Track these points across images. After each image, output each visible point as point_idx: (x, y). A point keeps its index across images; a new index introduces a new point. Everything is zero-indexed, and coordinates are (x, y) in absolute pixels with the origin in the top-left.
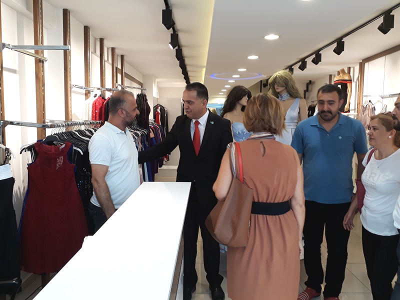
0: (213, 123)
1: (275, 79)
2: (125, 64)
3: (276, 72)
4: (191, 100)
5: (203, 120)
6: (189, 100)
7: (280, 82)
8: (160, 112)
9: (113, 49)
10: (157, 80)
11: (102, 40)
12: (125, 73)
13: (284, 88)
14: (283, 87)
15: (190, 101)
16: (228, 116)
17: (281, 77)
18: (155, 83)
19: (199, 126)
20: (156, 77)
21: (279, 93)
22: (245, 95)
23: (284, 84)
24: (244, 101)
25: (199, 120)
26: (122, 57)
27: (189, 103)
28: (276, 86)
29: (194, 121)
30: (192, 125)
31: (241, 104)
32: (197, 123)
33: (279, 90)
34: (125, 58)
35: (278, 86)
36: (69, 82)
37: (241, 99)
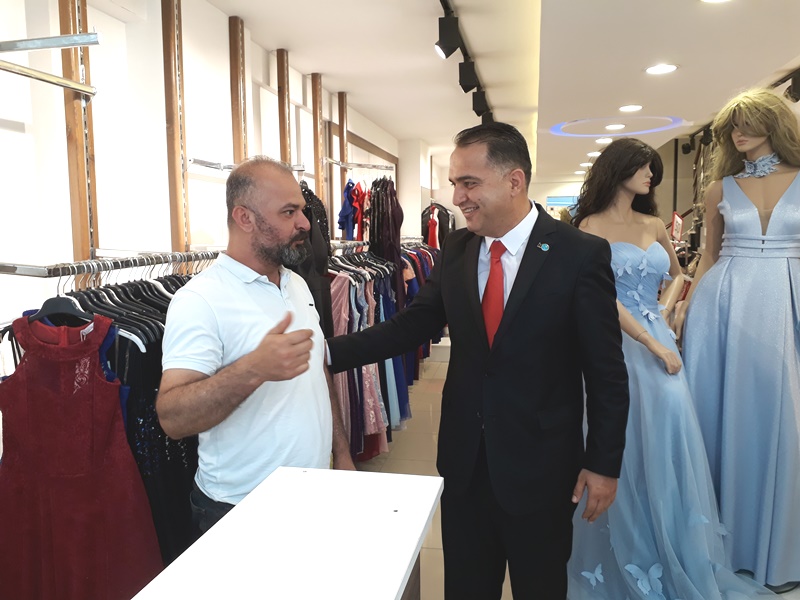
0: (545, 247)
1: (735, 113)
2: (349, 111)
3: (737, 93)
4: (472, 174)
5: (516, 240)
6: (465, 174)
7: (753, 121)
8: (437, 220)
9: (316, 77)
10: (432, 150)
11: (282, 55)
12: (348, 131)
13: (762, 140)
14: (760, 135)
15: (469, 177)
16: (593, 226)
17: (754, 108)
18: (425, 157)
19: (504, 258)
20: (429, 144)
21: (744, 155)
22: (641, 165)
23: (763, 128)
24: (640, 181)
25: (505, 240)
26: (342, 96)
27: (466, 184)
28: (736, 137)
29: (489, 241)
30: (484, 256)
31: (629, 191)
32: (499, 250)
33: (746, 144)
34: (349, 99)
35: (744, 134)
36: (179, 152)
37: (631, 175)
